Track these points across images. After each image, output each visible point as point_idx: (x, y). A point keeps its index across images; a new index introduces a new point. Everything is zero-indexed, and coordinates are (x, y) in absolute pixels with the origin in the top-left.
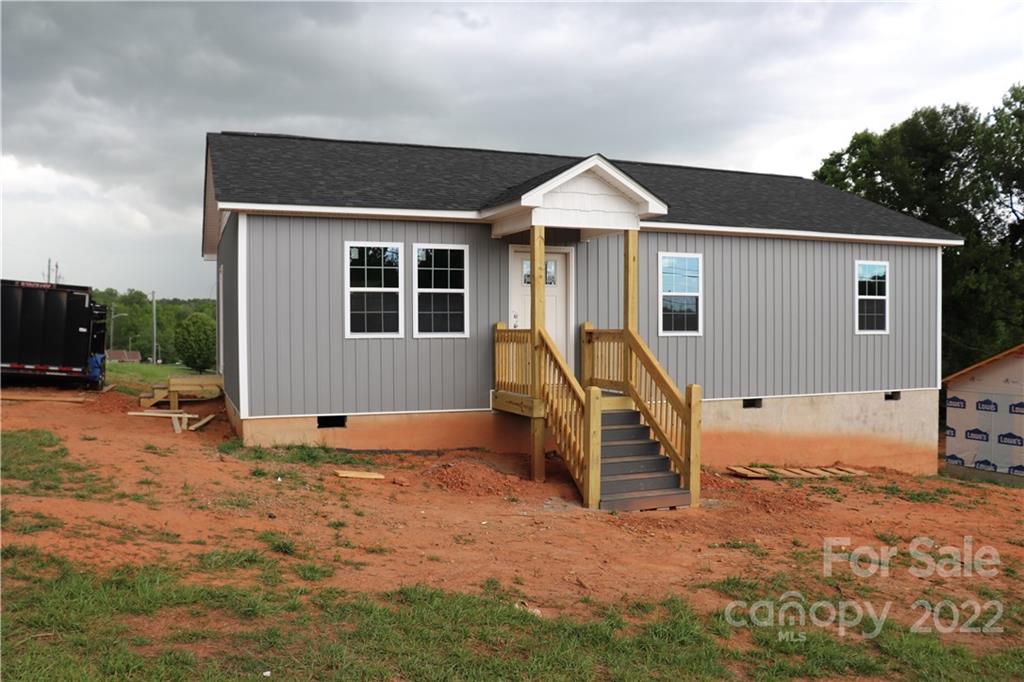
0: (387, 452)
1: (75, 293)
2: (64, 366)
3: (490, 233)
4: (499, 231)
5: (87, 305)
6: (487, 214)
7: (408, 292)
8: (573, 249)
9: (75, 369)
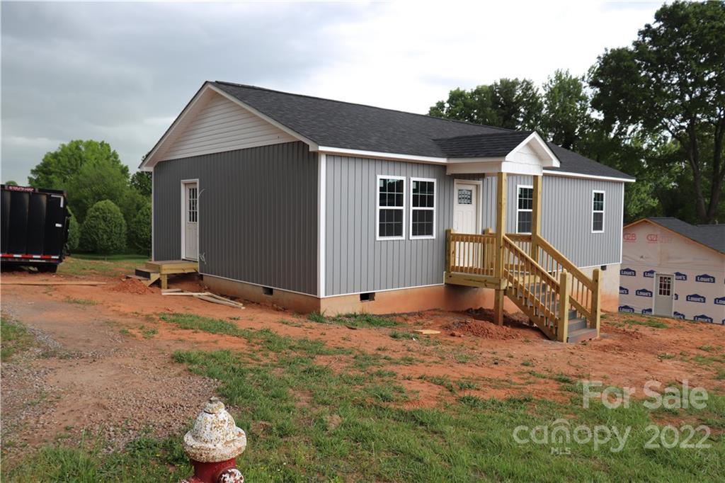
0: (395, 315)
1: (52, 196)
2: (44, 255)
3: (446, 173)
4: (449, 172)
5: (62, 206)
6: (452, 161)
7: (407, 209)
8: (481, 182)
9: (53, 257)
